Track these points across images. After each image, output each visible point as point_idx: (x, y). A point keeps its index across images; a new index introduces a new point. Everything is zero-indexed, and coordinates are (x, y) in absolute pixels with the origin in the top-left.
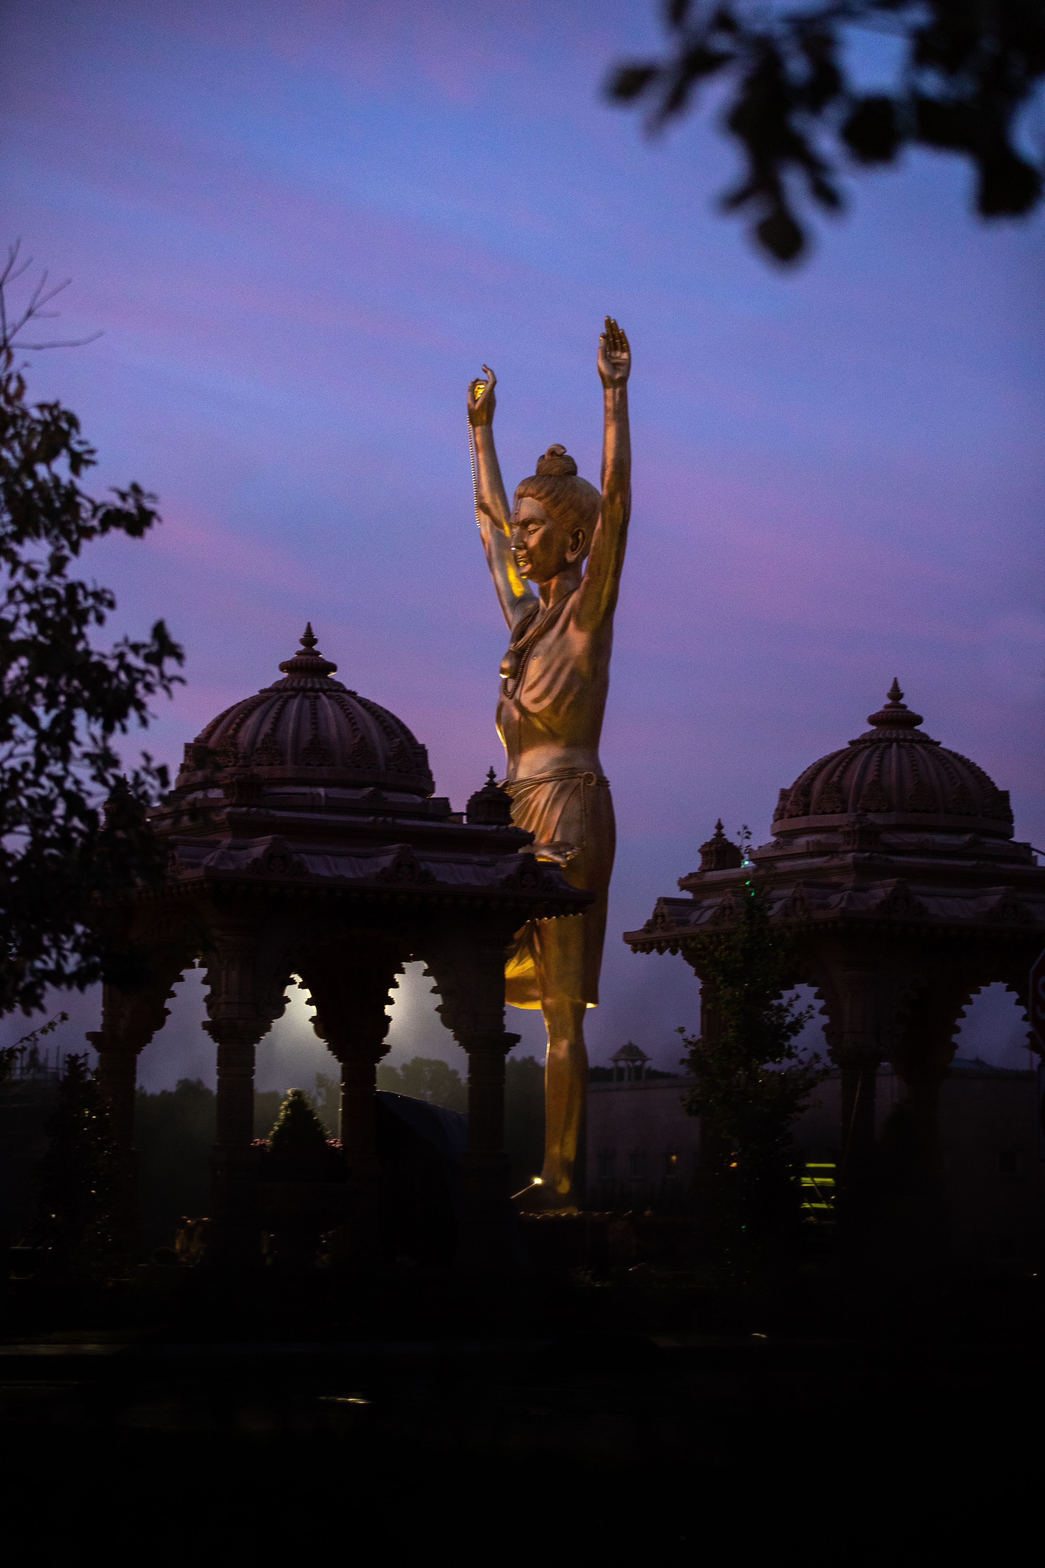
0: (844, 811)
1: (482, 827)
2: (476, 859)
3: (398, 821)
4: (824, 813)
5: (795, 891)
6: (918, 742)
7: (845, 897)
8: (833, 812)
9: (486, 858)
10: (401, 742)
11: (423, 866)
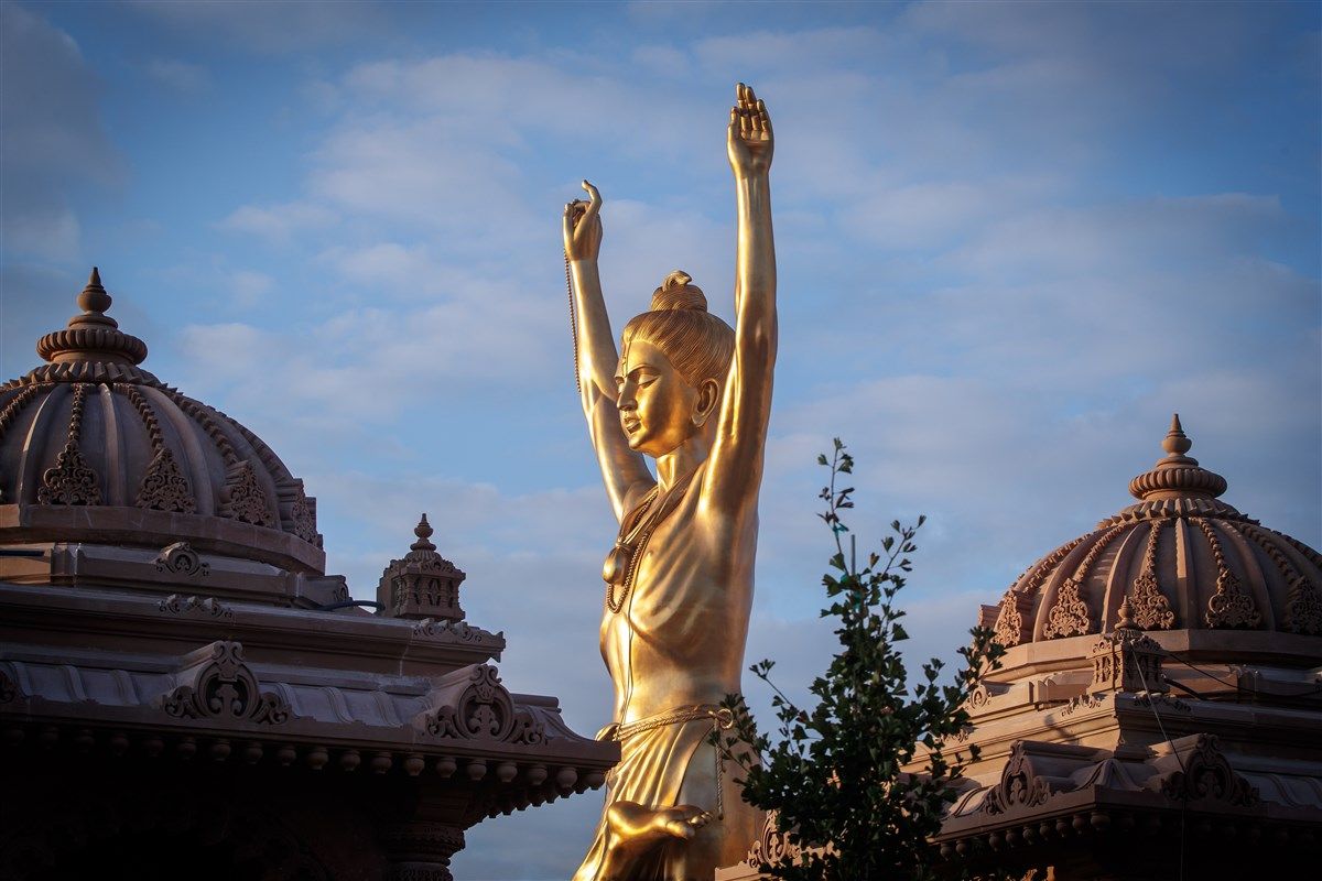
0: (1095, 629)
1: (399, 623)
2: (383, 681)
3: (226, 606)
4: (1058, 636)
5: (1009, 763)
6: (1222, 517)
7: (1103, 769)
8: (1075, 634)
9: (404, 681)
10: (249, 468)
11: (264, 689)
